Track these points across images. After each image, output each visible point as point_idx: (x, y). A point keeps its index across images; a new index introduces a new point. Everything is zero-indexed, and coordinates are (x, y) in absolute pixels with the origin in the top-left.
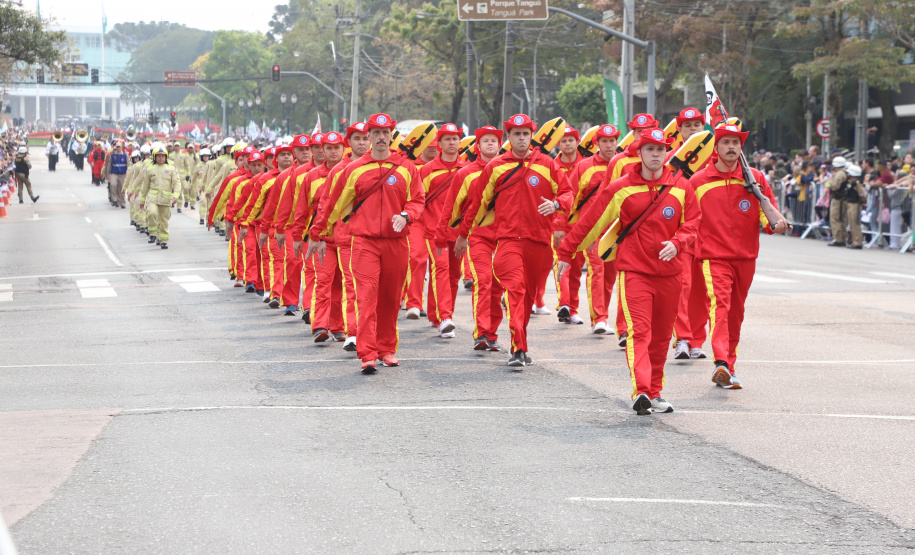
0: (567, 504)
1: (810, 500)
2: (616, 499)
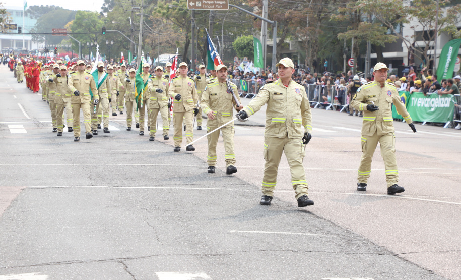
0: (229, 233)
1: (338, 232)
2: (251, 231)
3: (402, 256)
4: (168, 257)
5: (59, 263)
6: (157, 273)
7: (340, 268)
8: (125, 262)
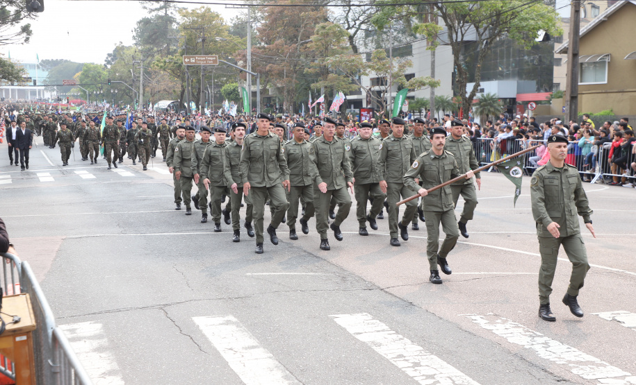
0: (246, 276)
1: (334, 270)
2: (264, 274)
3: (387, 290)
4: (200, 302)
5: (109, 311)
6: (194, 318)
7: (341, 305)
8: (165, 308)
